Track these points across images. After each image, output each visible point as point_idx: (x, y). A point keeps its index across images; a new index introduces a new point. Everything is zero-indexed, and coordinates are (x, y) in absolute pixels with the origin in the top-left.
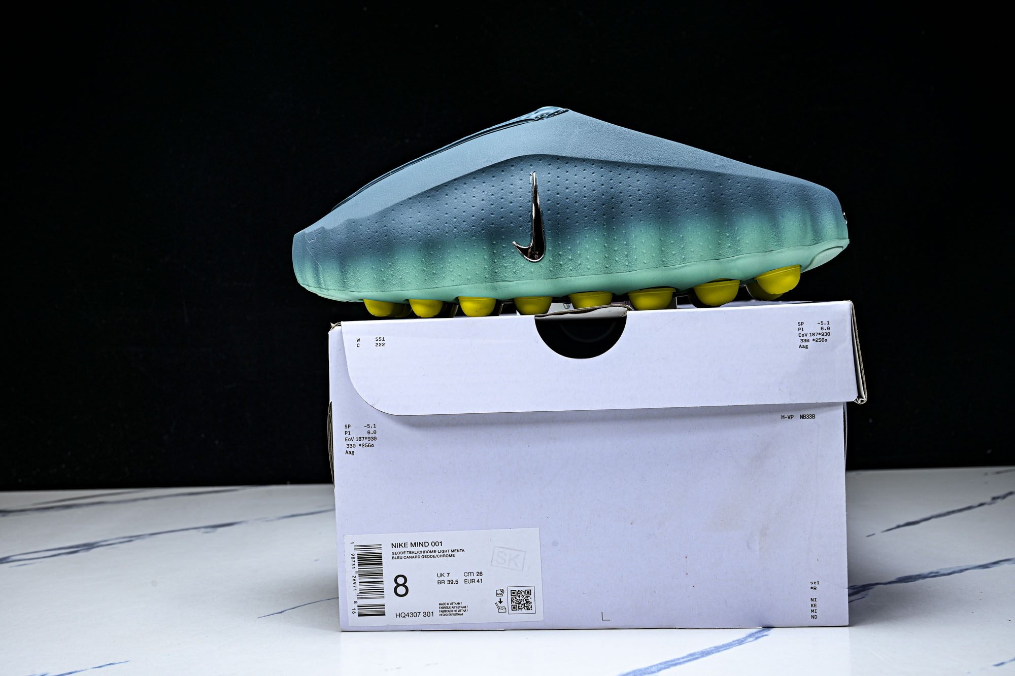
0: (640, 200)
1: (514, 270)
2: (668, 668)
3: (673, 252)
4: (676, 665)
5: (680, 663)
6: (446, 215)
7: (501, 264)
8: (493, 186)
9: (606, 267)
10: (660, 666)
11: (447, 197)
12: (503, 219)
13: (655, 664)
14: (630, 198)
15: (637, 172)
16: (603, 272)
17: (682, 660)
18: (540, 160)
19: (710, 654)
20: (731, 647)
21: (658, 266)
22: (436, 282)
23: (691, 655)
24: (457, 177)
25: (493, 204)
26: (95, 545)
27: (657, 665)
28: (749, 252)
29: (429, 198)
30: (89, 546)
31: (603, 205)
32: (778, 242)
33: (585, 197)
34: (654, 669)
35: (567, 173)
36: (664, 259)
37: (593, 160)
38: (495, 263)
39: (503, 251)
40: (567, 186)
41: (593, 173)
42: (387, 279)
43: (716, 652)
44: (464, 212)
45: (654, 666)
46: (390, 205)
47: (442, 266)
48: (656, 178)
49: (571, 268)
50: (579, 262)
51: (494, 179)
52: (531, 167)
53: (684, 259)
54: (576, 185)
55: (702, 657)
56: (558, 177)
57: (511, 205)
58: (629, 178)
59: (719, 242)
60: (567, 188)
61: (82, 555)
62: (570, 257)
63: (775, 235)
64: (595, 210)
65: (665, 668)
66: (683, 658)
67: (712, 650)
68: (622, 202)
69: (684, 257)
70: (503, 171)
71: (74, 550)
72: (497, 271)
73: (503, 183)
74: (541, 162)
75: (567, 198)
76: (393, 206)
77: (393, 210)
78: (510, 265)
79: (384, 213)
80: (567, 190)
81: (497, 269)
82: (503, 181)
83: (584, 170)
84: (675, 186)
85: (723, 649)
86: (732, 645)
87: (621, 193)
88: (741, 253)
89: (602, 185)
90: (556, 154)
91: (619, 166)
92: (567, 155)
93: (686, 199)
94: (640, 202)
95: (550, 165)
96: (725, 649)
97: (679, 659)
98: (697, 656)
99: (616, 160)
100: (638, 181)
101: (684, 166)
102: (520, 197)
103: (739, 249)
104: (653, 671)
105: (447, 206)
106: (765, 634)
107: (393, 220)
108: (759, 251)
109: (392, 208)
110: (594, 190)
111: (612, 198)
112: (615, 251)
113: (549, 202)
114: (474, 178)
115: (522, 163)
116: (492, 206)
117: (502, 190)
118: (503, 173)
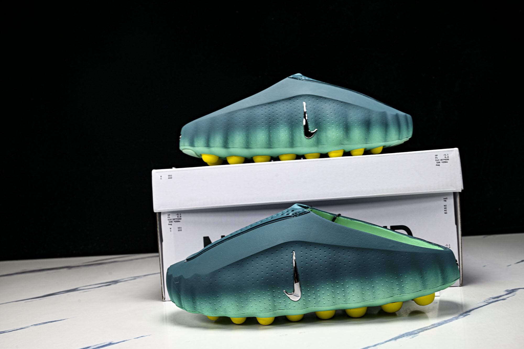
0: (350, 267)
1: (285, 305)
2: (423, 331)
3: (369, 294)
4: (427, 330)
5: (429, 329)
6: (248, 276)
7: (278, 301)
8: (272, 259)
9: (333, 302)
10: (419, 331)
11: (248, 265)
12: (278, 279)
13: (416, 329)
14: (345, 266)
15: (348, 251)
16: (332, 305)
17: (429, 328)
18: (296, 244)
19: (442, 324)
20: (453, 321)
21: (361, 301)
22: (244, 311)
23: (433, 325)
24: (253, 254)
25: (272, 270)
26: (118, 281)
27: (417, 330)
28: (409, 293)
29: (238, 266)
30: (116, 282)
31: (331, 270)
32: (424, 286)
33: (321, 265)
34: (416, 332)
35: (311, 251)
36: (364, 298)
37: (325, 244)
38: (275, 301)
39: (278, 295)
40: (311, 259)
41: (325, 252)
42: (218, 308)
43: (446, 323)
44: (257, 275)
45: (415, 330)
46: (218, 268)
47: (247, 303)
48: (358, 255)
49: (315, 302)
50: (319, 300)
51: (272, 255)
52: (292, 248)
53: (374, 297)
54: (316, 258)
55: (439, 325)
56: (306, 253)
57: (282, 270)
58: (344, 254)
59: (393, 287)
60: (311, 260)
61: (113, 286)
62: (314, 297)
63: (422, 283)
64: (326, 273)
65: (421, 332)
66: (429, 326)
67: (443, 322)
68: (341, 268)
69: (374, 296)
70: (277, 250)
71: (109, 284)
72: (275, 305)
73: (277, 257)
74: (297, 245)
75: (312, 266)
76: (219, 269)
77: (219, 272)
78: (282, 302)
79: (214, 273)
80: (311, 261)
81: (276, 304)
82: (277, 256)
83: (320, 250)
84: (368, 258)
85: (449, 322)
86: (453, 320)
87: (340, 263)
88: (405, 293)
89: (330, 258)
90: (305, 241)
91: (338, 248)
92: (310, 241)
93: (375, 266)
94: (350, 268)
95: (301, 246)
96: (450, 322)
97: (427, 327)
98: (436, 325)
99: (337, 244)
100: (349, 256)
101: (373, 248)
102: (287, 266)
103: (403, 291)
104: (416, 333)
105: (248, 270)
106: (468, 314)
107: (220, 277)
108: (414, 292)
109: (219, 271)
110: (326, 262)
111: (335, 266)
112: (338, 293)
113: (302, 268)
114: (262, 255)
115: (287, 246)
116: (272, 271)
117: (277, 261)
118: (277, 252)
